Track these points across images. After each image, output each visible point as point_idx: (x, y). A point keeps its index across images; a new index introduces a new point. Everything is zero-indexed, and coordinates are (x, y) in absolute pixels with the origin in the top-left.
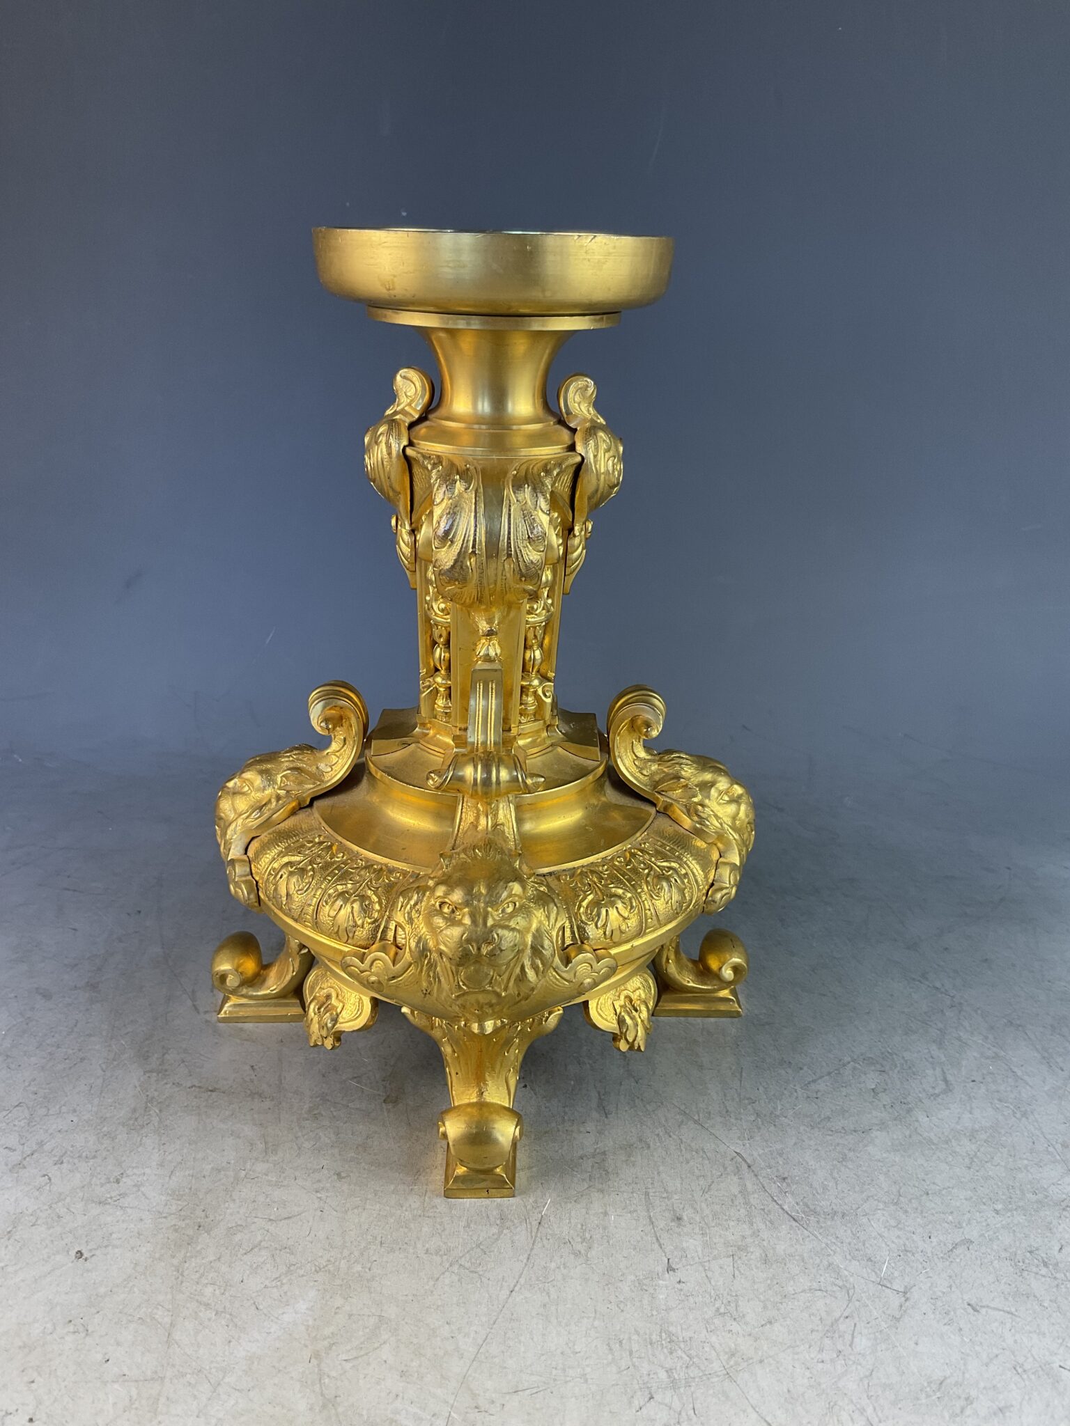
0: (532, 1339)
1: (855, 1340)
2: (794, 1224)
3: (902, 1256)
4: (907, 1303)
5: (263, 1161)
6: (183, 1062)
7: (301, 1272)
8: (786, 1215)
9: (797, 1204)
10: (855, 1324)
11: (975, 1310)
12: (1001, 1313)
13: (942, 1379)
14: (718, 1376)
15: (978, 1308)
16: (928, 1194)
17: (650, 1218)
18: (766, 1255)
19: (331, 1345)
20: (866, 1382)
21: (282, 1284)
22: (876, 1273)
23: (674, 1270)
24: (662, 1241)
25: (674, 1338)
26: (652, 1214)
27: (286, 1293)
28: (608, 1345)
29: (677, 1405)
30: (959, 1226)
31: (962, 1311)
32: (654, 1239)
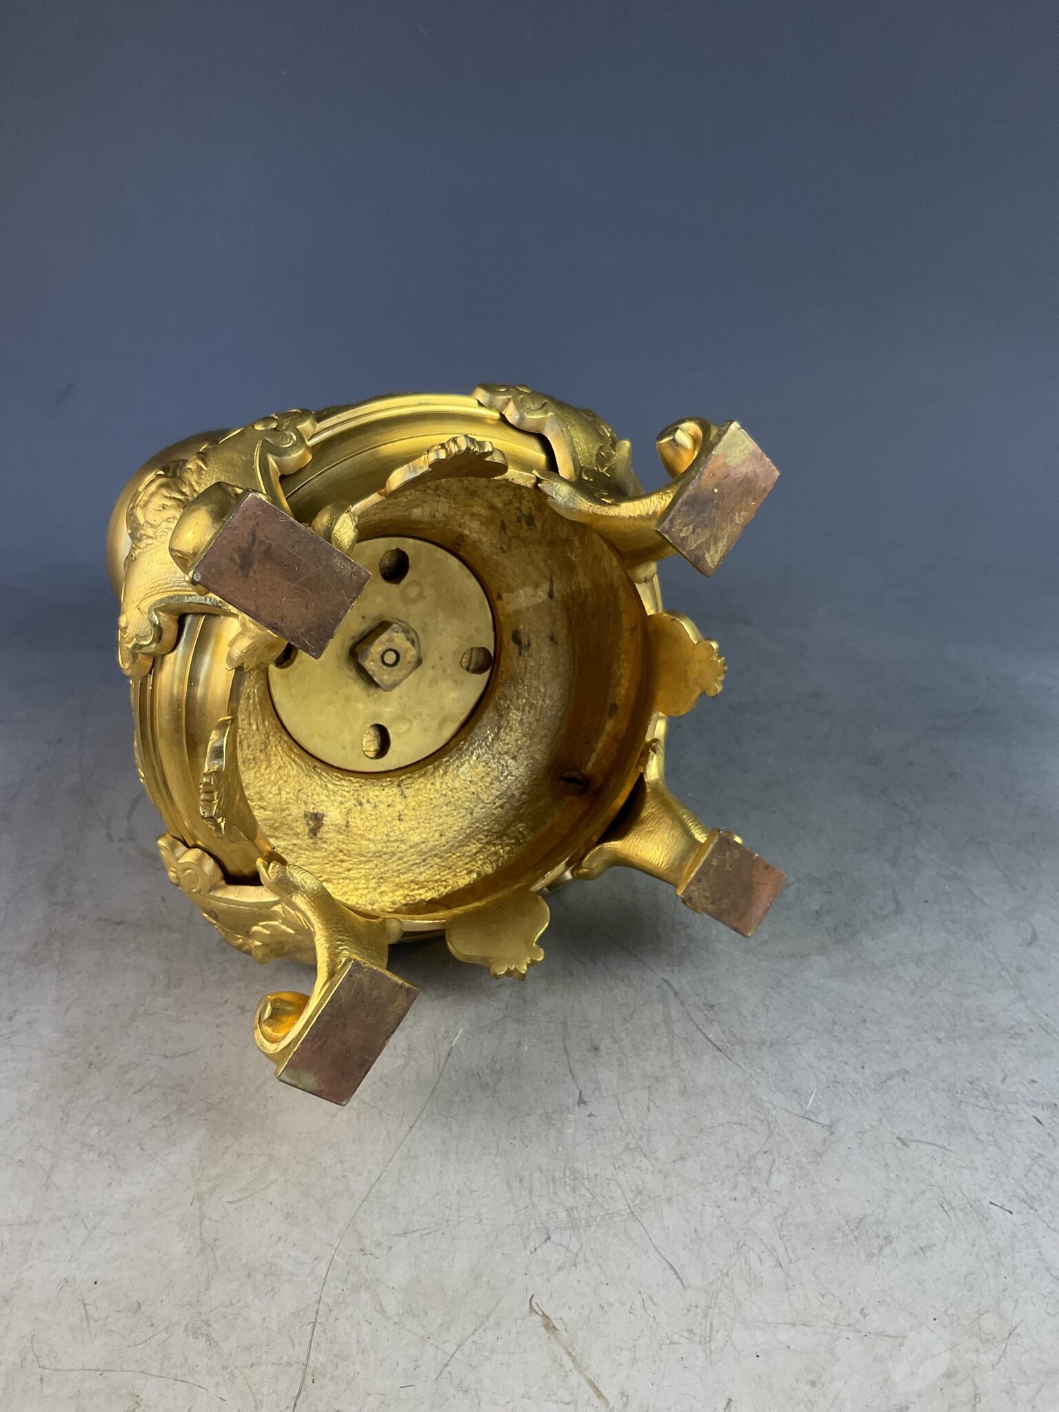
0: (428, 1178)
1: (772, 1177)
2: (718, 1053)
3: (831, 1088)
4: (832, 1138)
5: (165, 996)
6: (91, 893)
7: (193, 1110)
8: (710, 1044)
9: (724, 1032)
10: (774, 1160)
11: (905, 1144)
12: (933, 1147)
13: (861, 1217)
14: (621, 1215)
15: (908, 1142)
16: (865, 1022)
17: (565, 1048)
18: (685, 1087)
19: (215, 1187)
20: (779, 1221)
21: (171, 1124)
22: (801, 1105)
23: (585, 1103)
24: (575, 1072)
25: (578, 1175)
26: (568, 1045)
27: (174, 1133)
28: (508, 1183)
29: (574, 1246)
30: (896, 1055)
31: (891, 1145)
32: (568, 1070)
